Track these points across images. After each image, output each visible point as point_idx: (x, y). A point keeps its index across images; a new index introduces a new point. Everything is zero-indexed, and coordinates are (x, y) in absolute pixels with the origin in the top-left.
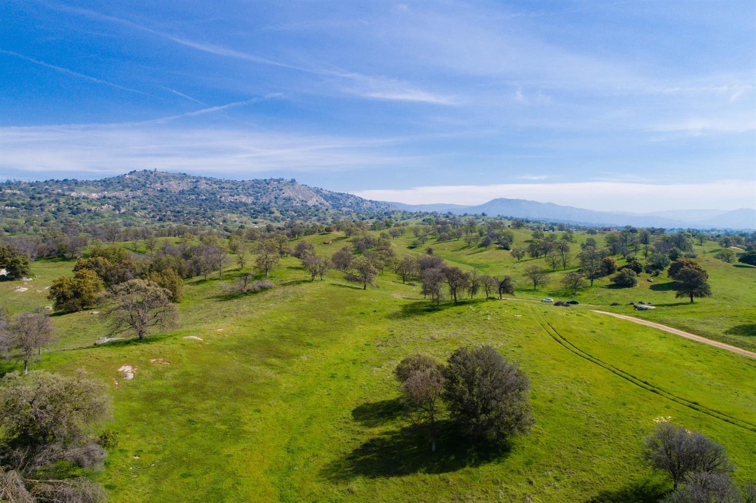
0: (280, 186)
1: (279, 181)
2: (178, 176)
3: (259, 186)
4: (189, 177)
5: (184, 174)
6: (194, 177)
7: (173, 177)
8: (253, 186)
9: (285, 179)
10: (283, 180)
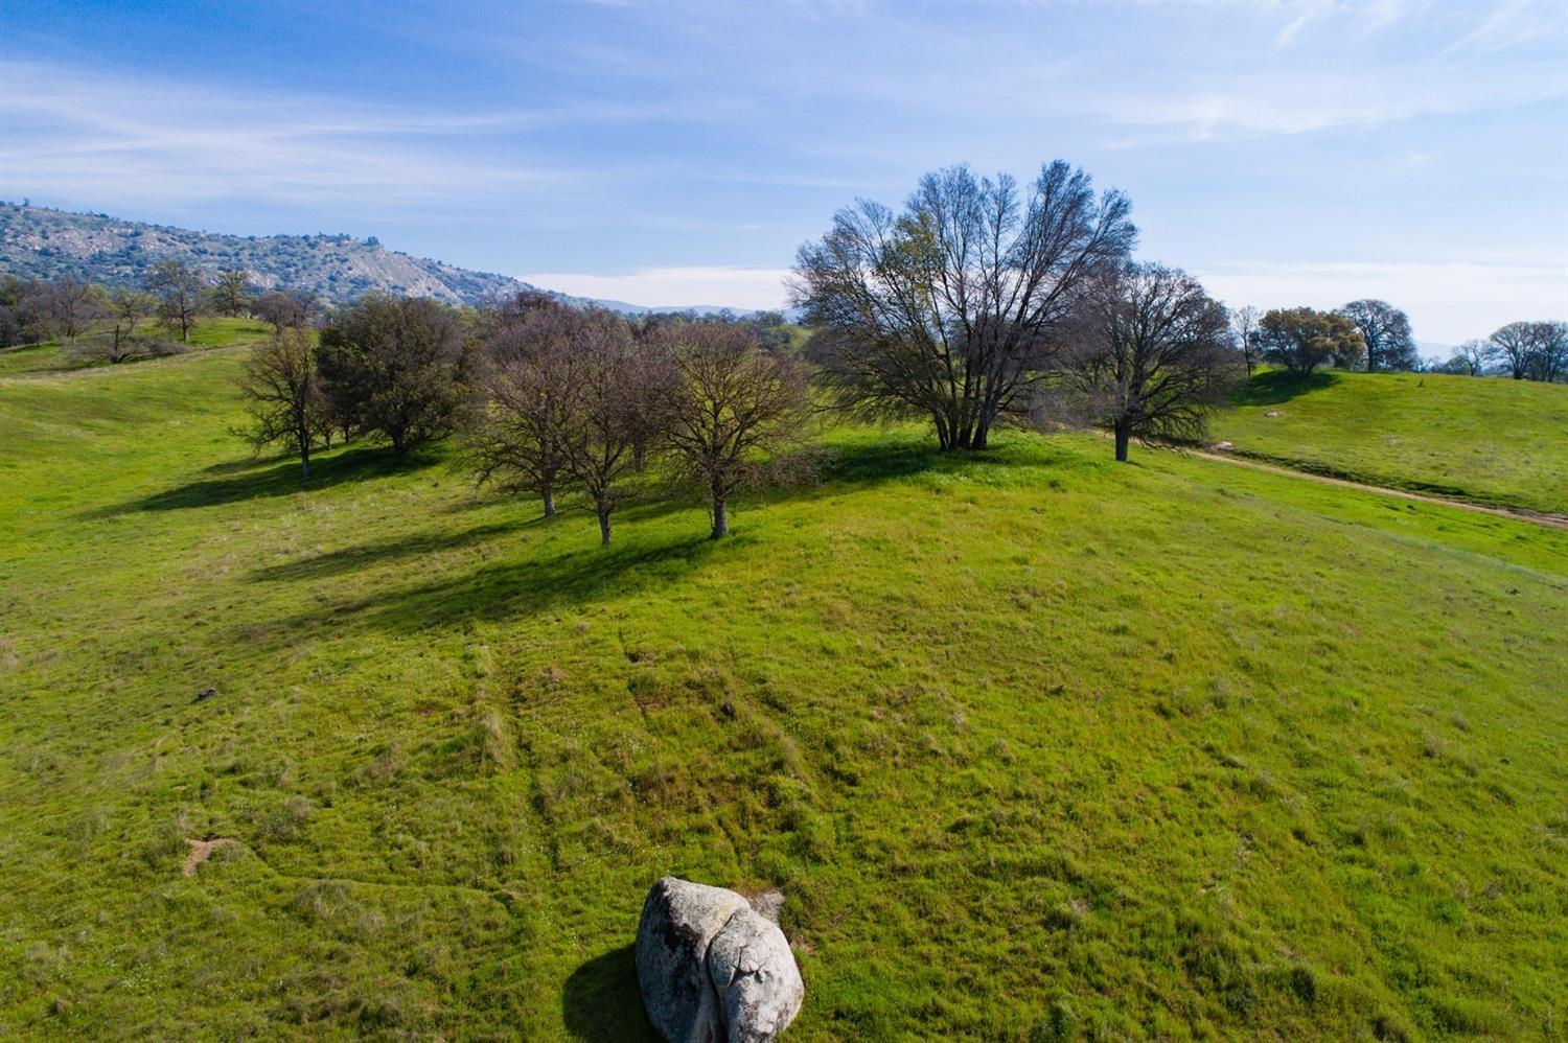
0: (342, 251)
1: (338, 240)
2: (87, 219)
3: (290, 250)
4: (116, 223)
5: (103, 216)
6: (127, 225)
7: (75, 221)
8: (275, 251)
9: (353, 238)
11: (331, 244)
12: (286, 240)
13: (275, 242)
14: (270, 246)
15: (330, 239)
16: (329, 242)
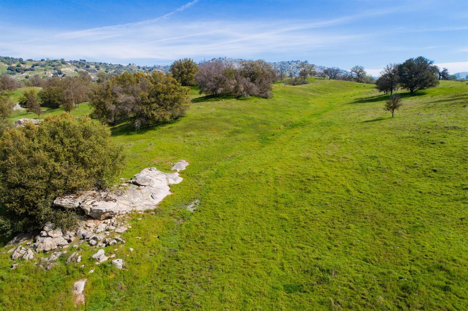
8: (280, 66)
9: (301, 61)
12: (283, 63)
13: (280, 63)
15: (295, 62)
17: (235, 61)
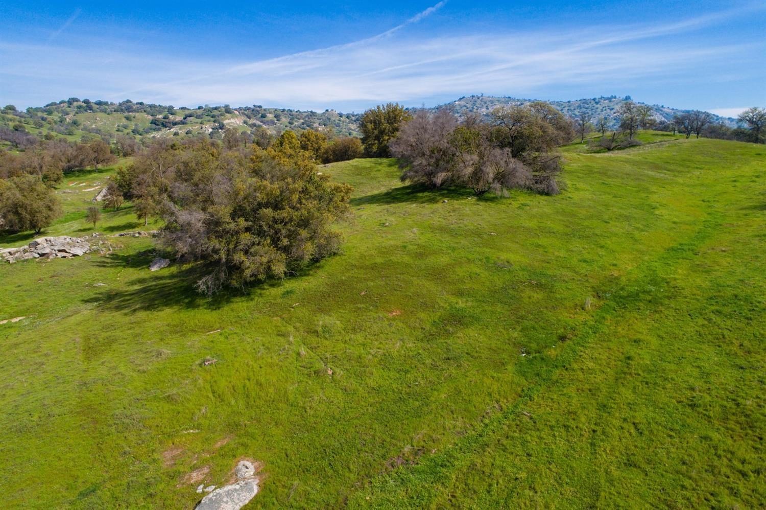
0: (611, 105)
1: (610, 99)
2: (503, 100)
3: (587, 106)
4: (514, 100)
5: (509, 97)
6: (518, 100)
8: (580, 107)
9: (617, 97)
10: (615, 97)
11: (607, 101)
12: (585, 101)
13: (579, 102)
14: (577, 105)
15: (606, 99)
16: (605, 100)
17: (498, 101)
